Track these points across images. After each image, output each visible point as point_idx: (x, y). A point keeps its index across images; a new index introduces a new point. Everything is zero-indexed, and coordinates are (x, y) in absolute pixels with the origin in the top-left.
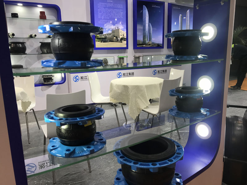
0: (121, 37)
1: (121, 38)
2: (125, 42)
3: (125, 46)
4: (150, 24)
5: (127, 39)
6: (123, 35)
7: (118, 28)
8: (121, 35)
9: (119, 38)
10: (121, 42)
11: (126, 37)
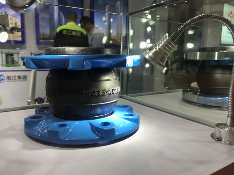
0: (11, 26)
1: (12, 28)
2: (20, 34)
3: (20, 39)
4: (61, 13)
5: (22, 30)
6: (16, 24)
7: (5, 13)
8: (12, 24)
9: (9, 27)
10: (13, 33)
11: (20, 27)
